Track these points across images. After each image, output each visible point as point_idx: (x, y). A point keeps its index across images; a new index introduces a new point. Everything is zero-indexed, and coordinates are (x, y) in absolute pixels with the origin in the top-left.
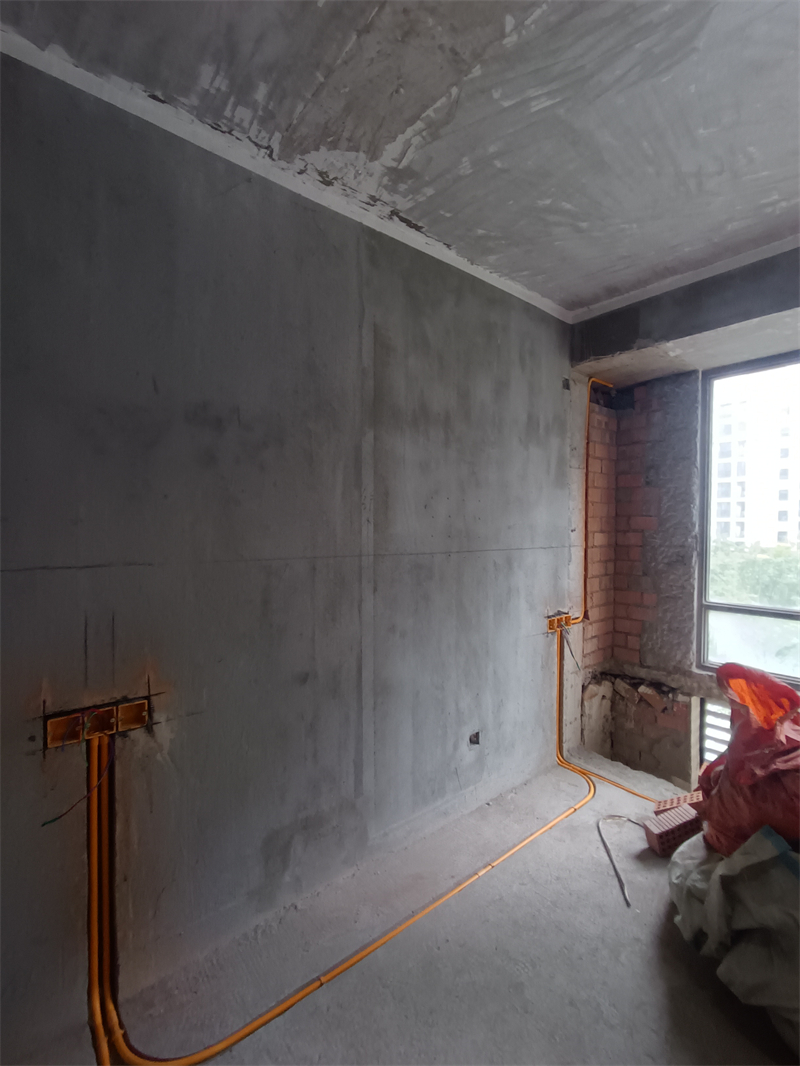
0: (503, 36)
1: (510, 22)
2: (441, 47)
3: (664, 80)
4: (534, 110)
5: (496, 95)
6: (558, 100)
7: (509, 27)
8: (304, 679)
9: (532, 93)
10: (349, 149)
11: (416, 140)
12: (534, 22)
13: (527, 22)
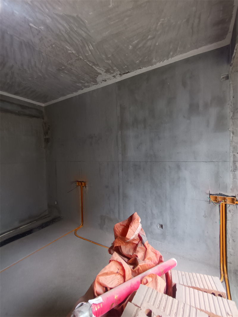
0: (73, 53)
1: (69, 52)
2: (75, 61)
3: (87, 22)
4: (93, 49)
5: (87, 55)
6: (90, 44)
7: (71, 52)
8: (107, 187)
9: (87, 49)
10: (98, 76)
11: (98, 67)
12: (70, 48)
13: (70, 49)
